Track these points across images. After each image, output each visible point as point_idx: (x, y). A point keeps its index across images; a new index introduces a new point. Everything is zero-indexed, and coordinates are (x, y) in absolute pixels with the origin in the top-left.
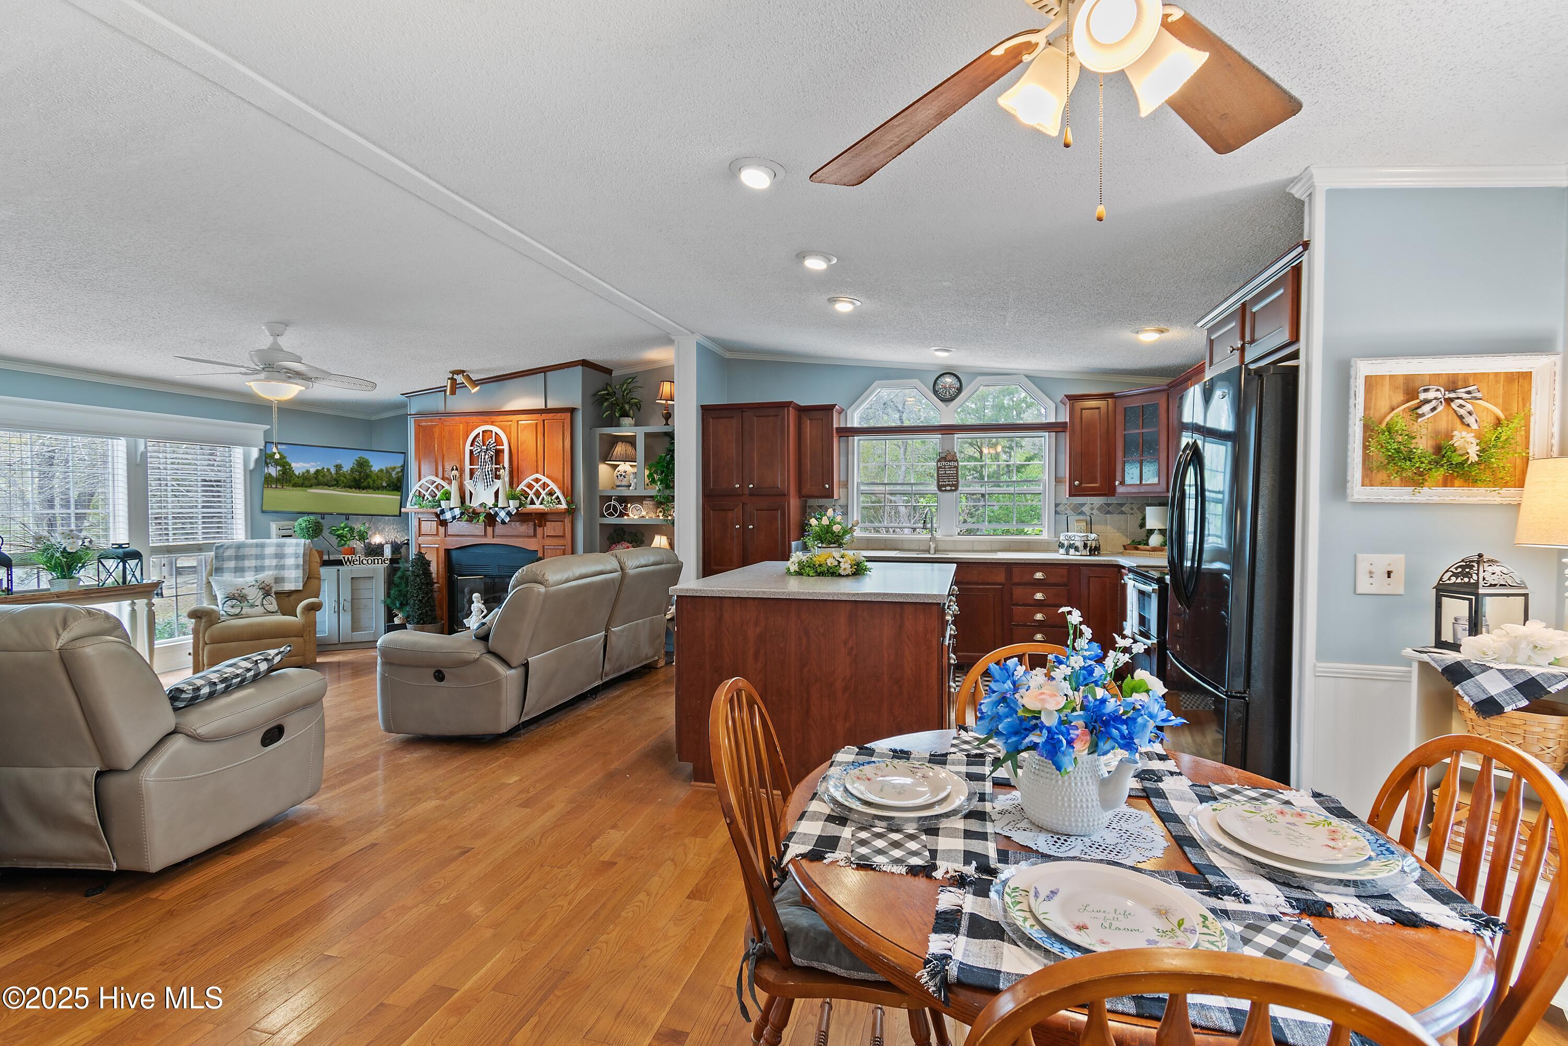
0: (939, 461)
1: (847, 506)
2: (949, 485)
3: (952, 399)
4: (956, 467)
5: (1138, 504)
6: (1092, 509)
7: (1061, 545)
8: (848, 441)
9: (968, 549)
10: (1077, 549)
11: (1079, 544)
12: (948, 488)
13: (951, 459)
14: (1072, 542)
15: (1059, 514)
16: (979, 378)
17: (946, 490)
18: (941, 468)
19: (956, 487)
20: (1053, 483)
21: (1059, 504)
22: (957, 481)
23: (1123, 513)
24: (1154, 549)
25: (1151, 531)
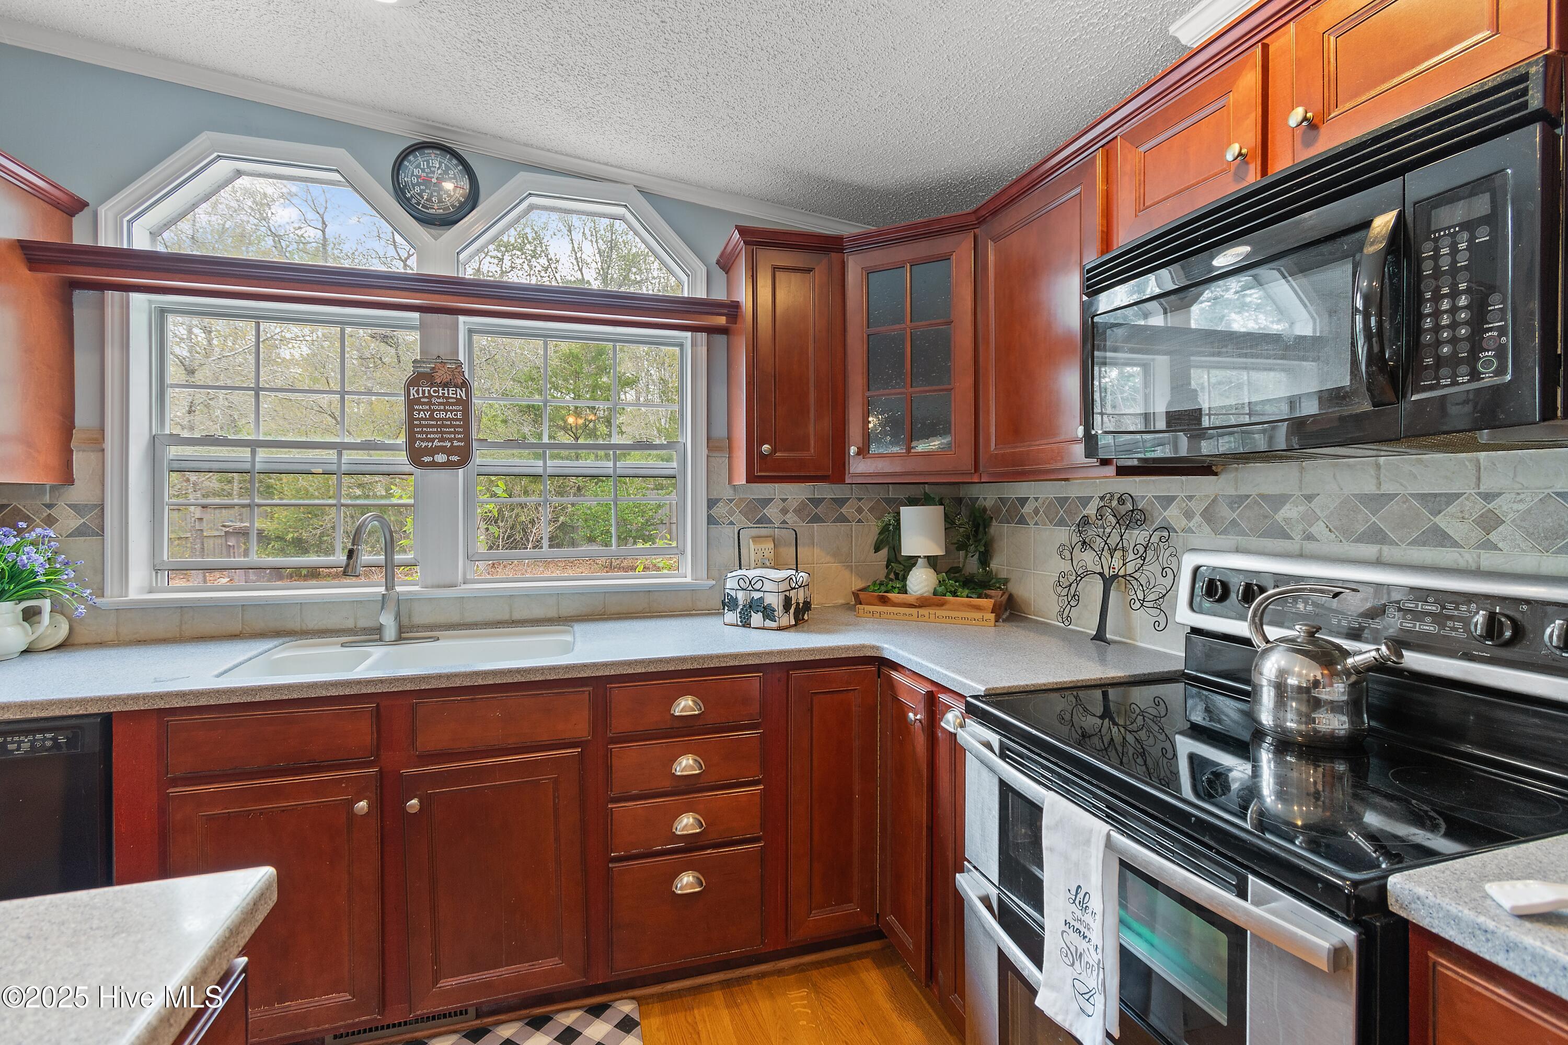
0: (413, 382)
1: (102, 507)
2: (442, 450)
3: (447, 221)
4: (465, 405)
5: (871, 499)
6: (784, 511)
7: (731, 603)
8: (101, 306)
9: (499, 617)
10: (768, 612)
11: (774, 600)
12: (441, 458)
13: (447, 378)
14: (757, 595)
15: (717, 523)
16: (523, 176)
17: (434, 465)
18: (417, 401)
19: (464, 456)
20: (705, 451)
21: (717, 501)
22: (467, 439)
23: (843, 519)
24: (922, 603)
25: (912, 561)
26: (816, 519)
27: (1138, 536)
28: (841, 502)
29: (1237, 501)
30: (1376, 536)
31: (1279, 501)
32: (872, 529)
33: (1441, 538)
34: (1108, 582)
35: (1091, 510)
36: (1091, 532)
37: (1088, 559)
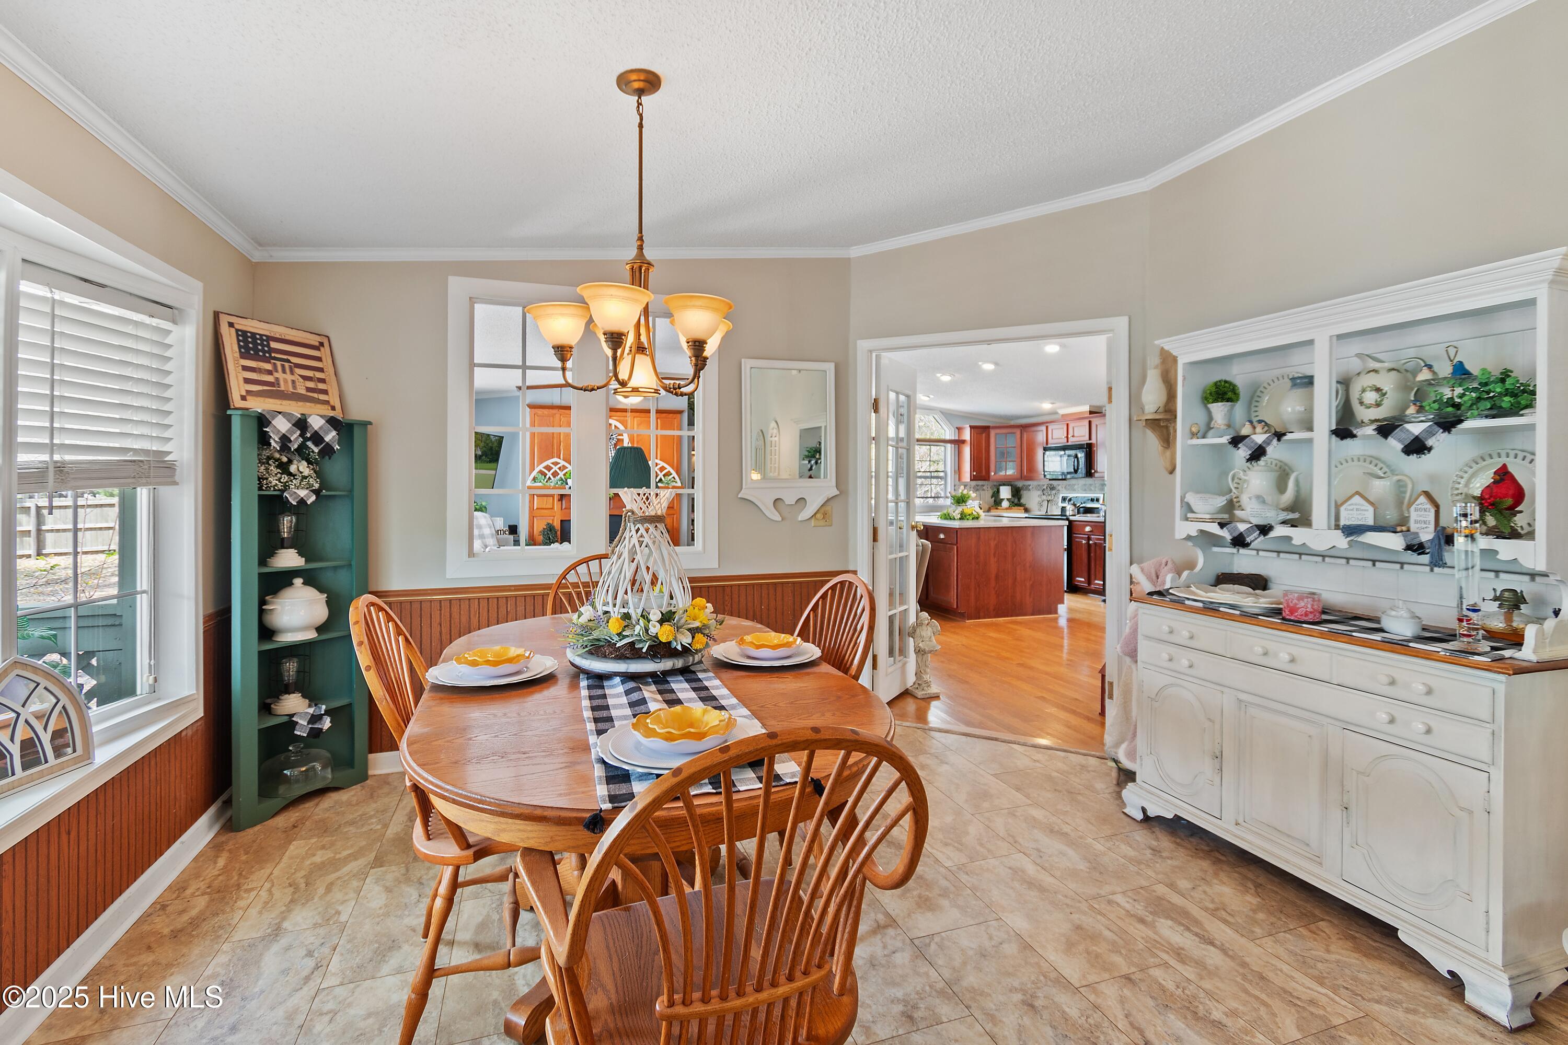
20: (953, 473)
24: (1007, 509)
25: (1003, 499)
26: (977, 490)
27: (1054, 492)
28: (983, 486)
29: (1069, 485)
30: (1085, 490)
31: (1074, 485)
32: (990, 493)
33: (1091, 490)
34: (1048, 501)
35: (1045, 487)
36: (1045, 492)
37: (1044, 497)
